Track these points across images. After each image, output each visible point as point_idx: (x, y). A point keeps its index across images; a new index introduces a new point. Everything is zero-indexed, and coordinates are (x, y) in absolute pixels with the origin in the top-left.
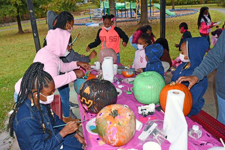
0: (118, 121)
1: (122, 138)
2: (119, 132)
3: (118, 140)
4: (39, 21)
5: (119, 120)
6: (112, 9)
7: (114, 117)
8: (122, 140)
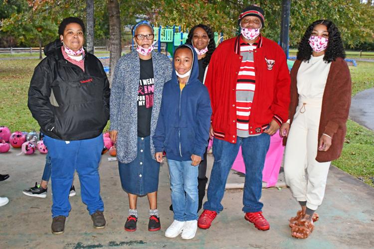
4: (30, 52)
6: (114, 42)
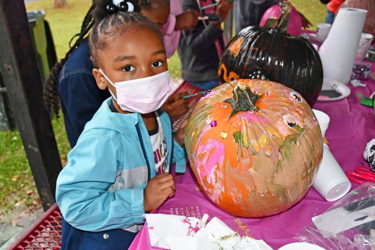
0: (241, 127)
1: (235, 189)
2: (228, 163)
3: (223, 190)
5: (244, 127)
7: (235, 112)
8: (236, 196)
